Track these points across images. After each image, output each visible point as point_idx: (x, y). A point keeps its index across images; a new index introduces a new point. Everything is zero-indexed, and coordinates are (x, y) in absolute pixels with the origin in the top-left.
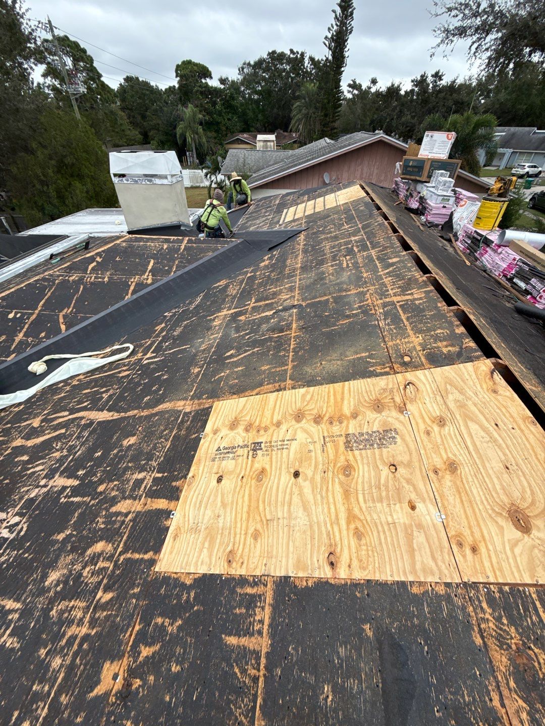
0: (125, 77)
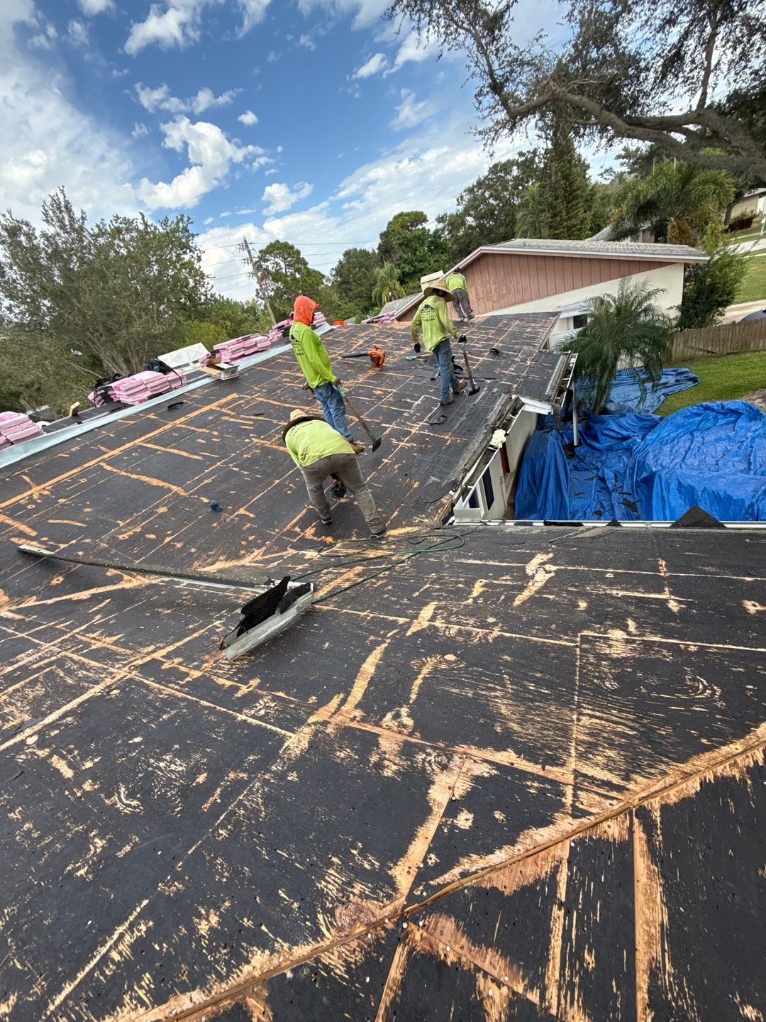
0: (344, 253)
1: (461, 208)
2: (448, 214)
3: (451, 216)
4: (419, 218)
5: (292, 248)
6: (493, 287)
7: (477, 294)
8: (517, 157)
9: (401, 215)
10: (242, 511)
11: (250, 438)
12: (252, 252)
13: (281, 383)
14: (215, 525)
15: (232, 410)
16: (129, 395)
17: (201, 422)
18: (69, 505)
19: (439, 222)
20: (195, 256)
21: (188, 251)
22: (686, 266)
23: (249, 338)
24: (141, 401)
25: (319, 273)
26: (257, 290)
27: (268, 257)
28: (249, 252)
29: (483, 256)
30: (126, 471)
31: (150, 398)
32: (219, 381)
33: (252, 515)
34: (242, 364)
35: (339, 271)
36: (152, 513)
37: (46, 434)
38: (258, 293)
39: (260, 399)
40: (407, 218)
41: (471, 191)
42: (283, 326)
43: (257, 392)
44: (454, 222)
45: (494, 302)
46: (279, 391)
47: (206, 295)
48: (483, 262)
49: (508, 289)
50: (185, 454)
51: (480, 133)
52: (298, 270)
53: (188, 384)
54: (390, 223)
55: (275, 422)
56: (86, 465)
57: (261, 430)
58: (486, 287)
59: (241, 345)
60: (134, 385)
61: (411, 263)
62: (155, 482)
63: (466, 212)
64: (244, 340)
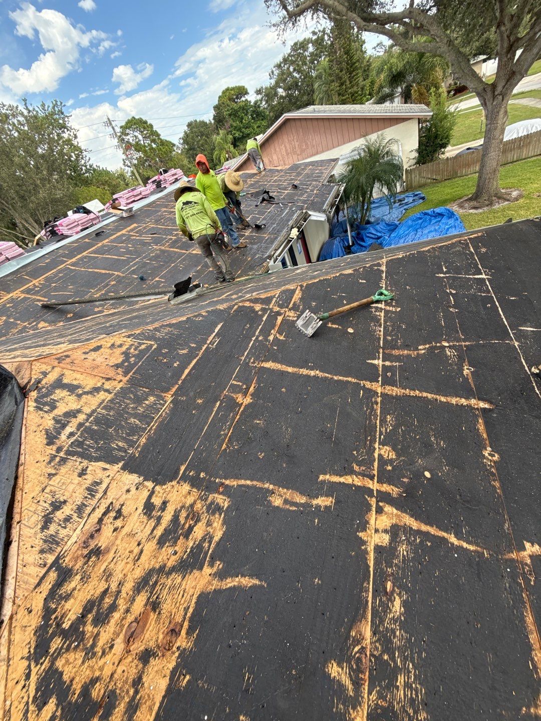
0: (187, 124)
1: (273, 82)
2: (264, 87)
3: (266, 88)
4: (242, 91)
5: (146, 122)
6: (297, 144)
7: (286, 150)
8: (311, 36)
9: (228, 89)
10: (157, 279)
11: (152, 246)
12: (115, 128)
13: (163, 215)
14: (144, 286)
15: (136, 233)
16: (69, 229)
17: (119, 240)
18: (59, 286)
19: (257, 94)
20: (72, 134)
21: (66, 130)
22: (420, 121)
23: (135, 189)
24: (77, 233)
25: (170, 142)
26: (123, 160)
27: (128, 131)
28: (113, 128)
29: (287, 121)
30: (84, 268)
31: (82, 230)
32: (122, 218)
33: (163, 280)
34: (136, 206)
35: (186, 139)
36: (107, 285)
37: (26, 254)
38: (125, 162)
39: (152, 226)
40: (233, 92)
41: (279, 66)
42: (156, 180)
43: (148, 222)
44: (270, 94)
45: (298, 155)
46: (162, 220)
47: (86, 166)
48: (288, 125)
49: (307, 144)
50: (116, 257)
51: (274, 25)
52: (153, 141)
53: (103, 221)
54: (220, 97)
55: (164, 237)
56: (59, 268)
57: (157, 242)
58: (291, 144)
59: (131, 194)
60: (71, 222)
61: (239, 130)
62: (103, 271)
63: (277, 85)
64: (133, 190)
